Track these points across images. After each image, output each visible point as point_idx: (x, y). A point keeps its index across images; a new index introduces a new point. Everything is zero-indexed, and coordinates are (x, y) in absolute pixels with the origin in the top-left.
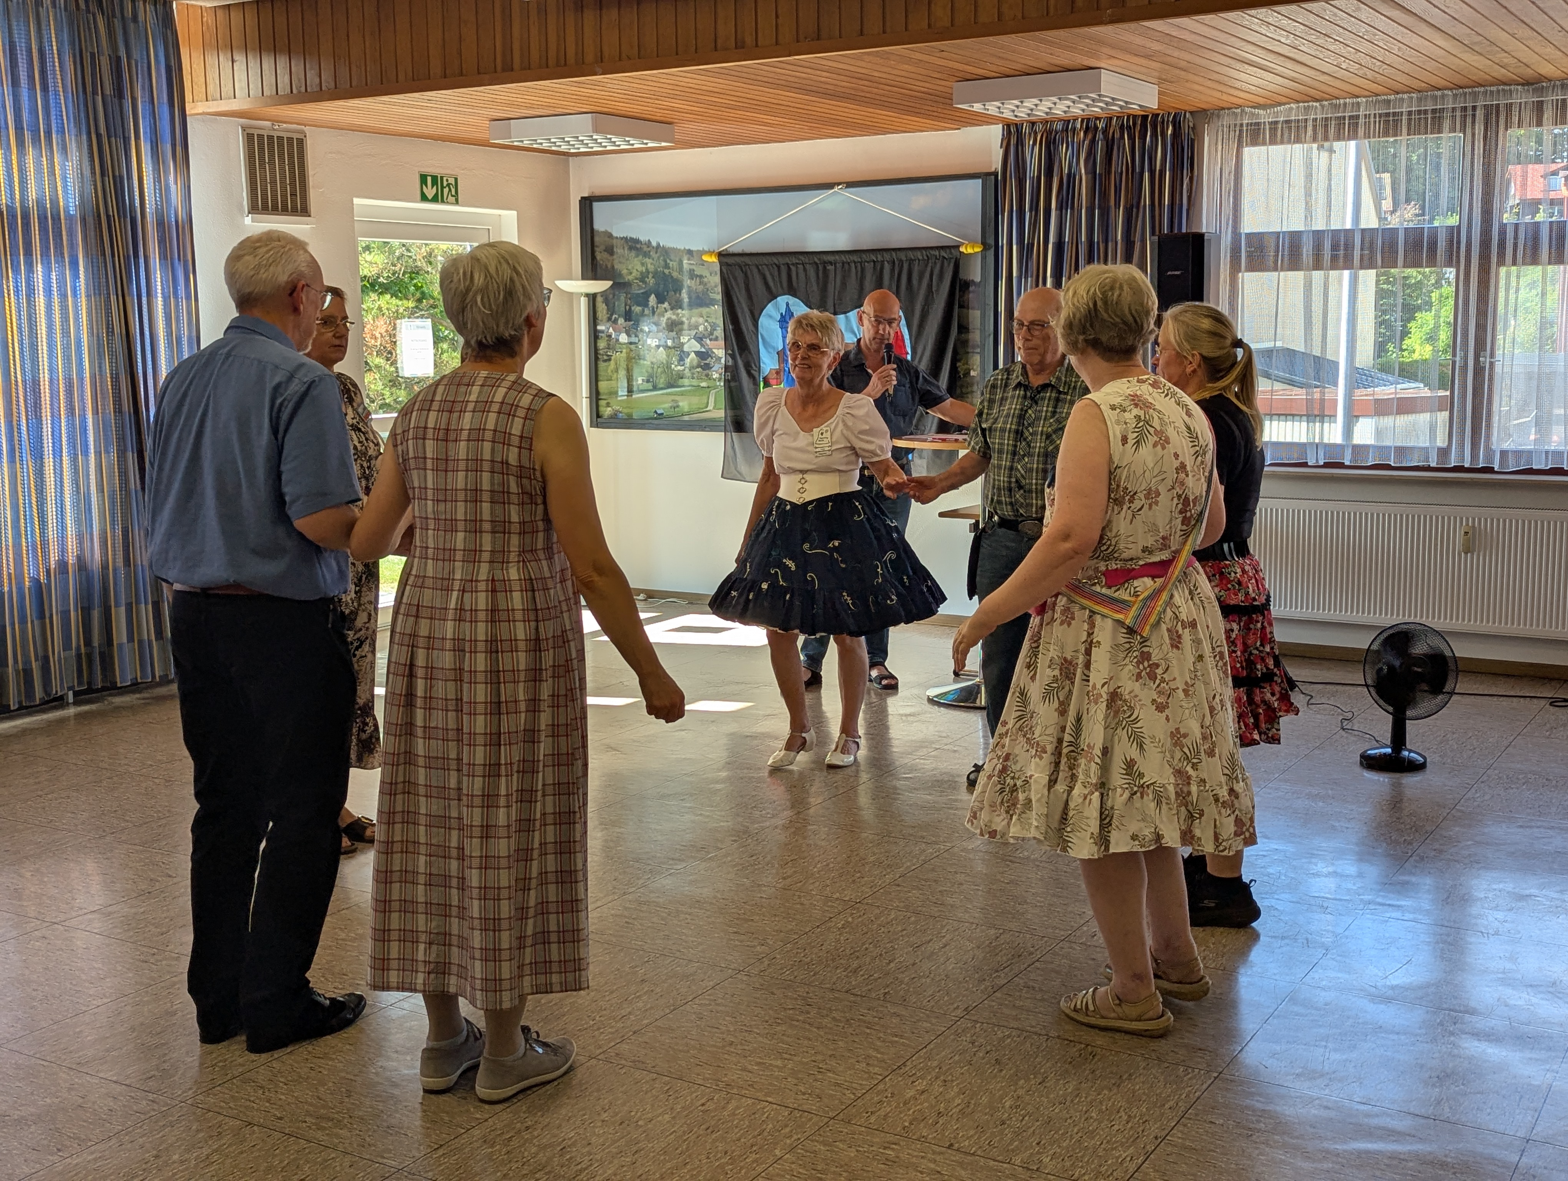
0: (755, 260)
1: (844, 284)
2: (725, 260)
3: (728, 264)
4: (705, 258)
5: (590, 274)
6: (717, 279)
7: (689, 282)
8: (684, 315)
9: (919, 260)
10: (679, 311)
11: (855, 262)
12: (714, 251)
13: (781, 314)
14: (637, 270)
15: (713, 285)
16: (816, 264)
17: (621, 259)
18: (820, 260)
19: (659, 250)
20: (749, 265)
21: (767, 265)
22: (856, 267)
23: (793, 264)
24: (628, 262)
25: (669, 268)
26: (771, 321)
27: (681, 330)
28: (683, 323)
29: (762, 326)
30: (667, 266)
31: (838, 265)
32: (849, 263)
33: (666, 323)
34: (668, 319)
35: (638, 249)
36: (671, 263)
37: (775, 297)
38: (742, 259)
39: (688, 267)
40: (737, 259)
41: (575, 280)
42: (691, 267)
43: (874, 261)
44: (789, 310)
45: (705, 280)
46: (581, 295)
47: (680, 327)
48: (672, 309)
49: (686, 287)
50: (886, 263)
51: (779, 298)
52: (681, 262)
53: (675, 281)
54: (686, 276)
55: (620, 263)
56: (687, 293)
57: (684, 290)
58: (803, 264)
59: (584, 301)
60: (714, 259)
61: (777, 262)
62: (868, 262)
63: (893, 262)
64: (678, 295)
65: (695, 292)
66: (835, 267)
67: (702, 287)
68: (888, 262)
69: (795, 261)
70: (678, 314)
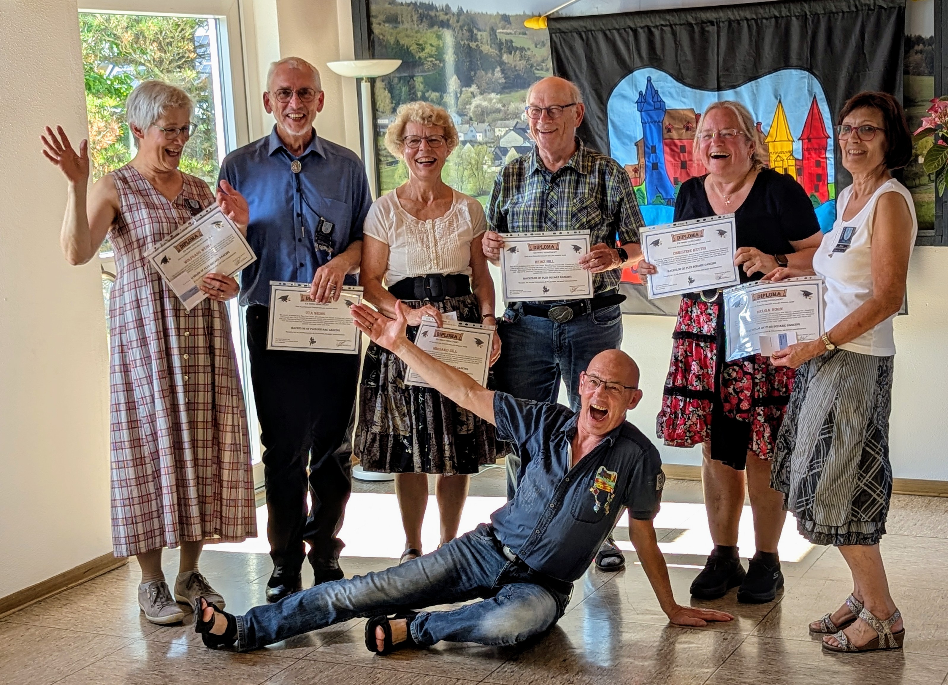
0: (600, 24)
1: (732, 48)
2: (558, 25)
3: (561, 32)
4: (528, 24)
5: (366, 53)
6: (546, 51)
7: (505, 57)
8: (500, 101)
9: (843, 12)
10: (493, 95)
11: (747, 20)
12: (540, 16)
13: (641, 93)
14: (431, 45)
15: (539, 59)
16: (690, 25)
17: (408, 32)
18: (696, 19)
19: (462, 18)
20: (591, 31)
21: (618, 30)
22: (749, 26)
23: (656, 27)
24: (419, 35)
25: (476, 40)
26: (626, 104)
27: (495, 120)
28: (498, 111)
29: (612, 110)
30: (472, 37)
31: (721, 24)
32: (738, 22)
33: (474, 112)
34: (477, 106)
35: (431, 18)
36: (479, 33)
37: (631, 72)
38: (582, 23)
39: (504, 38)
40: (575, 24)
41: (349, 60)
42: (508, 37)
43: (776, 17)
44: (652, 87)
45: (529, 53)
46: (362, 79)
47: (494, 115)
48: (481, 94)
49: (501, 64)
50: (794, 18)
51: (635, 73)
52: (493, 31)
53: (484, 57)
54: (500, 50)
55: (407, 36)
56: (503, 71)
57: (498, 69)
58: (671, 26)
59: (365, 87)
60: (542, 25)
61: (632, 26)
62: (766, 19)
63: (804, 18)
64: (490, 75)
65: (514, 69)
66: (718, 27)
67: (523, 62)
68: (797, 17)
69: (659, 21)
70: (491, 100)
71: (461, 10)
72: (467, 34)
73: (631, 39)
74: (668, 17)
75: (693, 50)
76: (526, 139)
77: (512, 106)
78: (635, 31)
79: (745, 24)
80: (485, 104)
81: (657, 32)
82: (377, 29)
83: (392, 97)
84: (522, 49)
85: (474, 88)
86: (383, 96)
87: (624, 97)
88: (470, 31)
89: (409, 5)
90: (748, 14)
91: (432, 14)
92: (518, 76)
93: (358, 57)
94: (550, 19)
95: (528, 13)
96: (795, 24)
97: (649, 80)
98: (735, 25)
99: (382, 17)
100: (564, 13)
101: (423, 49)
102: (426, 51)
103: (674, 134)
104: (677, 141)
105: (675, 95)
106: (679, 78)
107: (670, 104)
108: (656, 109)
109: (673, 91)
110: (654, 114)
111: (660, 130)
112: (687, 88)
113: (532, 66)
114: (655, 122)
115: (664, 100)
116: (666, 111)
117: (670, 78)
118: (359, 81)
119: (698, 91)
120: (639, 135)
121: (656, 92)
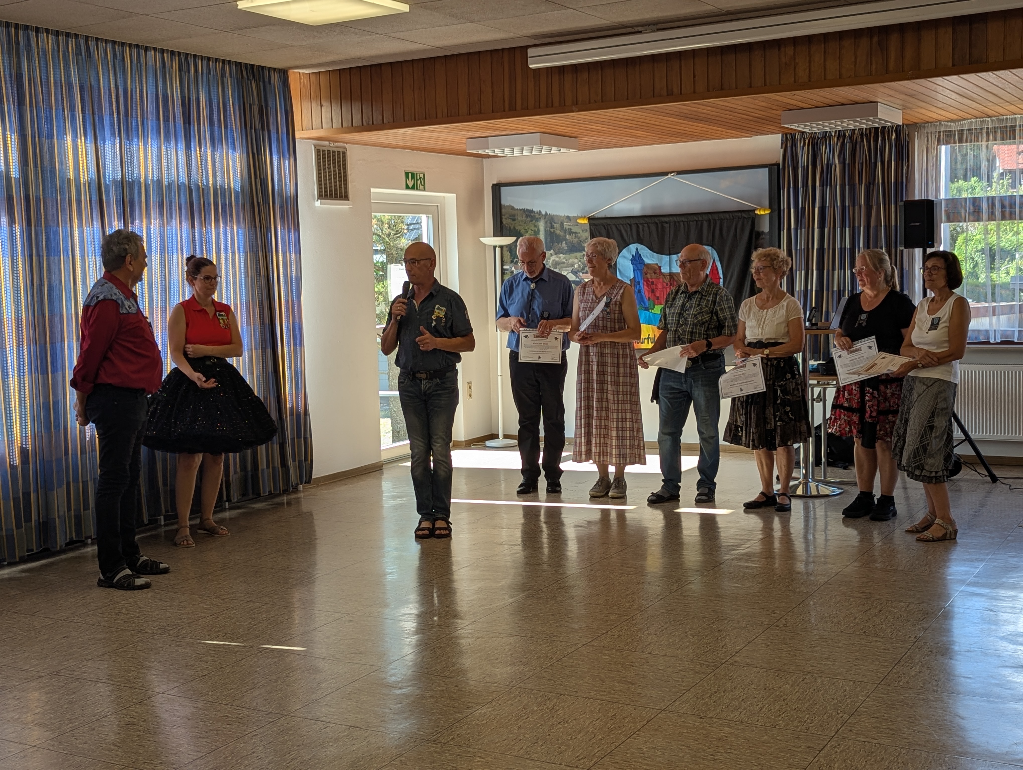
0: (614, 222)
1: (676, 235)
2: (593, 222)
3: (595, 225)
4: (579, 221)
5: (499, 233)
6: (587, 234)
7: (567, 237)
8: (564, 258)
9: (727, 219)
10: (561, 255)
11: (683, 222)
12: (585, 217)
13: (633, 256)
14: (531, 230)
15: (584, 238)
16: (656, 223)
17: (521, 223)
18: (659, 220)
19: (547, 217)
20: (610, 225)
21: (622, 225)
22: (684, 224)
23: (641, 224)
24: (525, 225)
25: (554, 228)
26: (625, 260)
27: (562, 267)
28: (564, 263)
29: (619, 264)
30: (552, 227)
31: (671, 224)
32: (679, 222)
33: (552, 263)
34: (553, 260)
35: (532, 216)
36: (555, 225)
37: (628, 245)
38: (605, 221)
39: (567, 227)
40: (602, 221)
41: (491, 237)
42: (569, 227)
43: (696, 220)
44: (638, 253)
45: (579, 235)
46: (496, 246)
47: (562, 265)
48: (556, 254)
49: (566, 240)
50: (705, 222)
51: (631, 246)
52: (562, 224)
53: (558, 236)
54: (565, 233)
55: (520, 225)
56: (566, 243)
57: (564, 242)
58: (647, 224)
59: (498, 250)
60: (586, 221)
61: (629, 223)
62: (692, 221)
63: (709, 221)
64: (560, 245)
65: (572, 243)
66: (670, 225)
67: (576, 239)
68: (706, 221)
69: (642, 221)
70: (560, 257)
71: (546, 213)
72: (549, 225)
73: (629, 229)
74: (646, 219)
75: (658, 235)
76: (577, 277)
77: (571, 261)
78: (630, 225)
79: (682, 224)
80: (557, 259)
81: (641, 227)
82: (504, 222)
83: (511, 255)
84: (576, 233)
85: (552, 251)
86: (507, 254)
87: (625, 257)
88: (551, 224)
89: (521, 210)
90: (683, 219)
91: (532, 214)
92: (574, 246)
93: (495, 235)
94: (590, 219)
95: (579, 215)
96: (705, 224)
97: (637, 249)
98: (677, 224)
99: (507, 216)
100: (597, 216)
101: (527, 232)
102: (529, 233)
103: (648, 276)
104: (650, 279)
105: (649, 257)
106: (651, 249)
107: (647, 261)
108: (640, 264)
109: (648, 255)
110: (638, 266)
111: (642, 274)
112: (655, 254)
113: (581, 241)
114: (639, 270)
115: (644, 259)
116: (645, 265)
117: (647, 249)
118: (495, 247)
119: (660, 255)
120: (632, 277)
121: (640, 255)
